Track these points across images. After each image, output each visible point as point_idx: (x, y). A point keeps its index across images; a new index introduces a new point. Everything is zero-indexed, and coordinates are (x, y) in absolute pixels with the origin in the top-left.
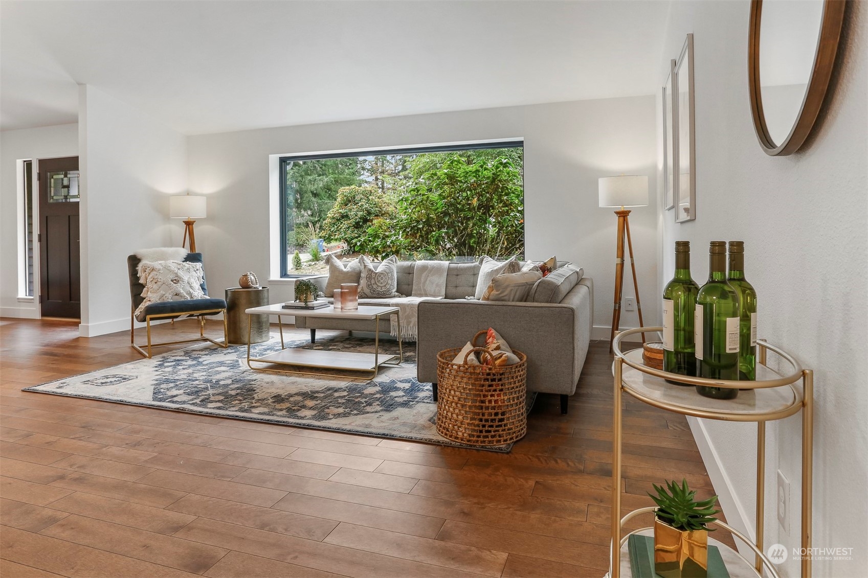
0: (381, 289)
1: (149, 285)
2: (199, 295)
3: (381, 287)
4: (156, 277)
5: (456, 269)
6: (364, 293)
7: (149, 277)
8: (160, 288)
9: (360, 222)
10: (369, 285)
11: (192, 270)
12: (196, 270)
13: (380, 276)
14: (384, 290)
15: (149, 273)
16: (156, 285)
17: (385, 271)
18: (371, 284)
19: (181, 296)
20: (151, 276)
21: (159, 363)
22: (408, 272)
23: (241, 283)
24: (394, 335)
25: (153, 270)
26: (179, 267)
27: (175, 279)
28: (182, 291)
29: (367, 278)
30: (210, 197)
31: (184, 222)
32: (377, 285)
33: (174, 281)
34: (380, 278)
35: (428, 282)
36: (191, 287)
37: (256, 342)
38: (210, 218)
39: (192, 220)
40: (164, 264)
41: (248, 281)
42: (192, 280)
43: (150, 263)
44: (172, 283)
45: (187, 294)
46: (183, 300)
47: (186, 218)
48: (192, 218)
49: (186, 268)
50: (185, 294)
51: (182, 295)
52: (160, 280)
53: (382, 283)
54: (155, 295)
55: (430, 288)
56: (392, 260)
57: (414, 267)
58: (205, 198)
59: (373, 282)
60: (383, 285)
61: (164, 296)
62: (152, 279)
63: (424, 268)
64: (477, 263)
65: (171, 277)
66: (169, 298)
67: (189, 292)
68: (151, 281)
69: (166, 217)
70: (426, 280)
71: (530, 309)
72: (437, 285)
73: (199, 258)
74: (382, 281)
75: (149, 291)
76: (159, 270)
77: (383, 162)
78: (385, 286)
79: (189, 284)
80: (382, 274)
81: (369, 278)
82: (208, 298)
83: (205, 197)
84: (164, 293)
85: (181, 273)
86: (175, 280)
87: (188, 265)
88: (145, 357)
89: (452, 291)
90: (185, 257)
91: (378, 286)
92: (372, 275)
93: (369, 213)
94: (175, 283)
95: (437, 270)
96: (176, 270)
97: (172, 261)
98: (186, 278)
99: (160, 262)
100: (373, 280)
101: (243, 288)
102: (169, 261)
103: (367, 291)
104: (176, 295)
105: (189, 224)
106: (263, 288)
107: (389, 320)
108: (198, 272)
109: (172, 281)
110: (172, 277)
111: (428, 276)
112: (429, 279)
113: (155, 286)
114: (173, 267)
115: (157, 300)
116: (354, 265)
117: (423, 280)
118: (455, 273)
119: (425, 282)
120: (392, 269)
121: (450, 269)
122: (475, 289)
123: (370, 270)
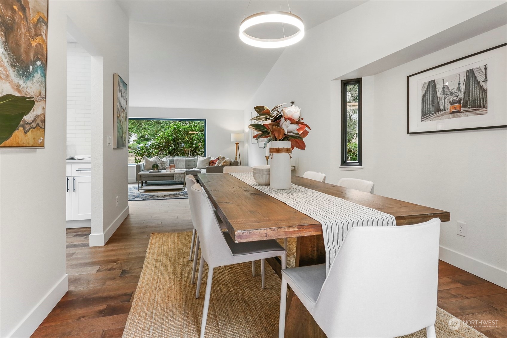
22: (172, 161)
35: (179, 164)
55: (180, 166)
56: (167, 157)
59: (163, 165)
63: (177, 160)
64: (196, 158)
72: (183, 165)
74: (166, 164)
80: (166, 162)
81: (162, 163)
89: (188, 167)
95: (182, 160)
103: (161, 168)
107: (173, 176)
111: (179, 162)
116: (154, 159)
117: (177, 164)
118: (188, 161)
119: (178, 165)
120: (167, 160)
121: (186, 160)
122: (195, 166)
123: (162, 161)
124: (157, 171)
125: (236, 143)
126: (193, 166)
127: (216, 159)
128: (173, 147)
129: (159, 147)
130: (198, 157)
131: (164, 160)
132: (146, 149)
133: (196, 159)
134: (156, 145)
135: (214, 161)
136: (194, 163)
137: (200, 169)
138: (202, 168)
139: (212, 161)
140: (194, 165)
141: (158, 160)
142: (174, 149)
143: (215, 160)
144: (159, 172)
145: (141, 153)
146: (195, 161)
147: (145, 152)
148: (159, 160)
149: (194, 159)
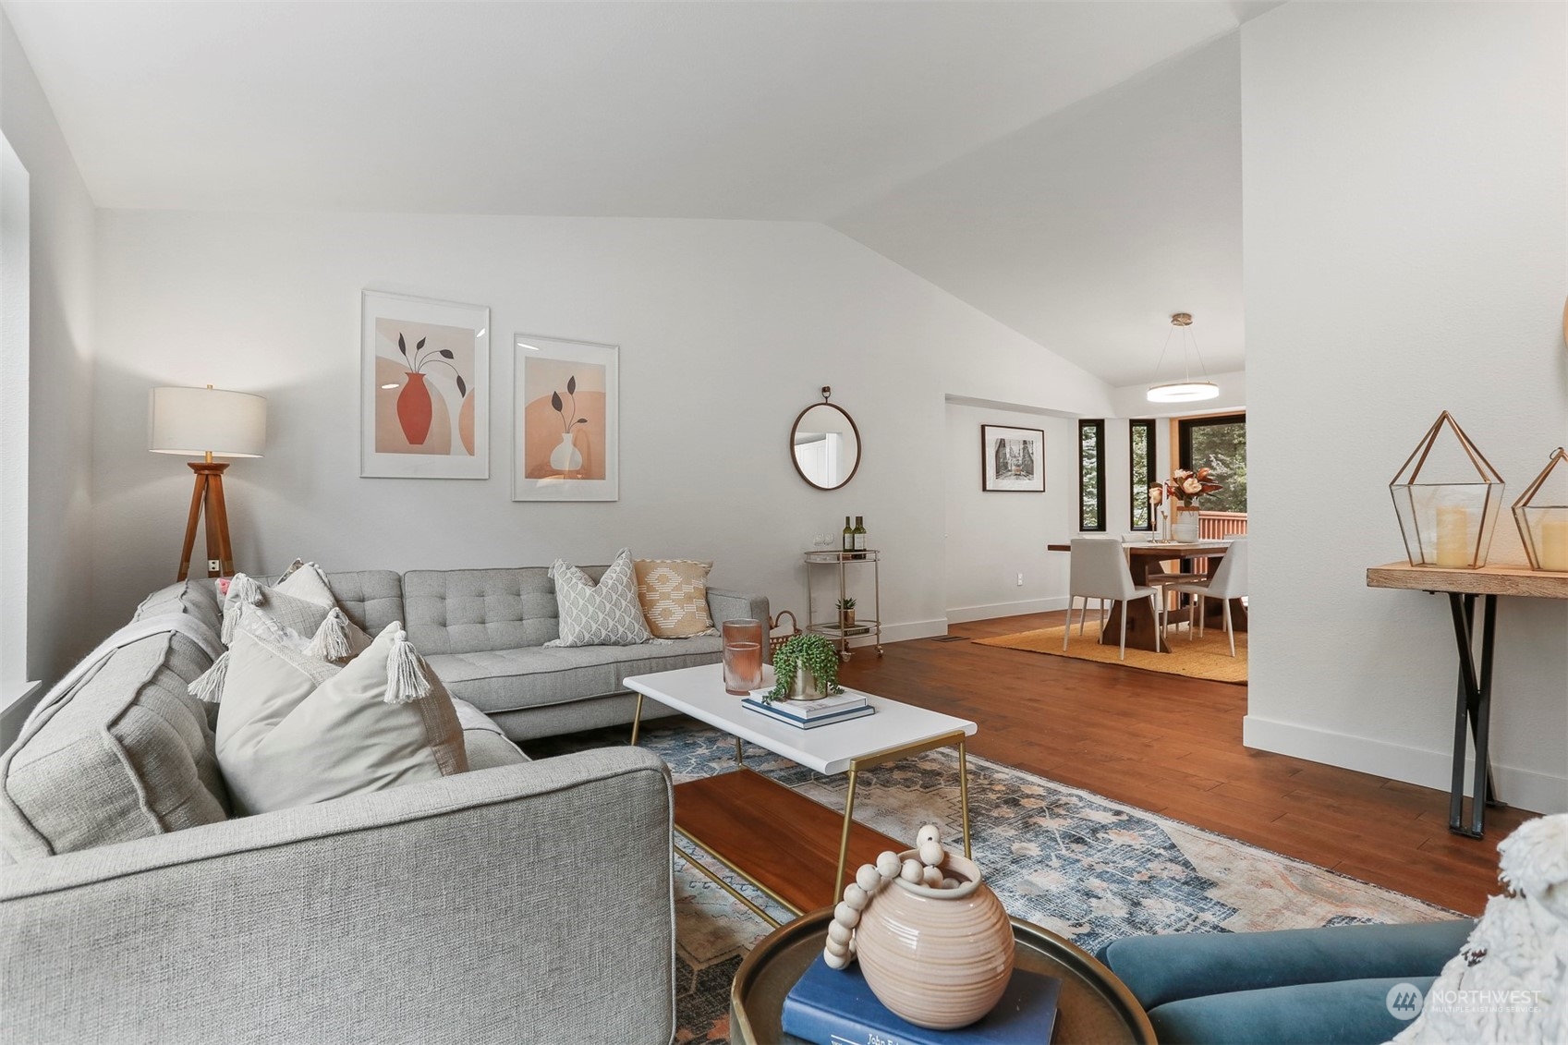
125: (199, 467)
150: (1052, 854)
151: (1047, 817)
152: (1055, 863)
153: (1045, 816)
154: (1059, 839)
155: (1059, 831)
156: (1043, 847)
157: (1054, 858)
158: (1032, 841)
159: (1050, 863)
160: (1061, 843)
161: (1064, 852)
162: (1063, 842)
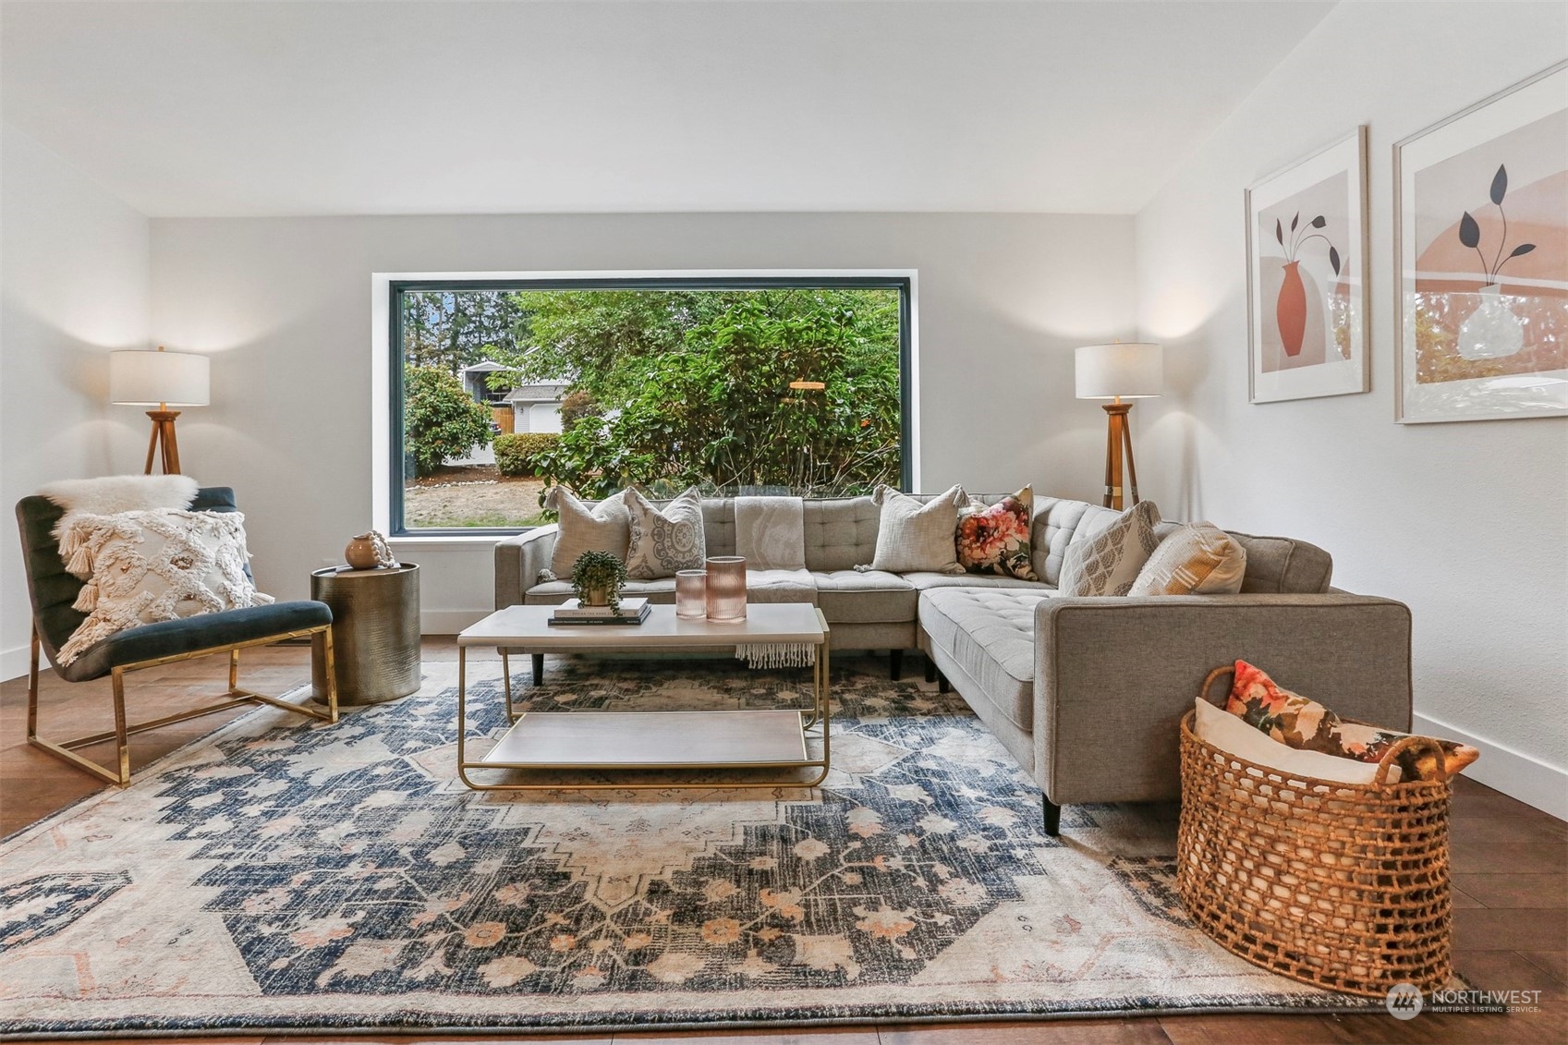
0: (684, 558)
1: (102, 577)
2: (246, 595)
3: (684, 553)
4: (126, 555)
5: (822, 511)
6: (647, 567)
7: (101, 556)
8: (142, 583)
9: (420, 426)
10: (659, 551)
11: (223, 531)
12: (233, 530)
13: (681, 531)
14: (688, 559)
15: (101, 546)
16: (124, 576)
17: (688, 520)
18: (664, 549)
19: (201, 601)
20: (106, 552)
21: (169, 800)
22: (722, 521)
23: (353, 557)
24: (746, 657)
25: (113, 534)
26: (188, 524)
27: (181, 556)
28: (203, 588)
29: (653, 535)
30: (216, 360)
31: (148, 413)
32: (676, 549)
33: (181, 563)
34: (680, 536)
35: (766, 538)
36: (225, 574)
37: (397, 693)
38: (217, 408)
39: (173, 411)
40: (145, 521)
41: (371, 551)
42: (227, 558)
43: (103, 517)
44: (175, 568)
45: (218, 593)
46: (205, 612)
47: (155, 406)
48: (171, 406)
49: (209, 527)
50: (212, 594)
51: (204, 598)
52: (137, 563)
53: (684, 546)
54: (123, 604)
55: (775, 552)
56: (693, 497)
57: (732, 510)
58: (206, 361)
59: (667, 543)
60: (687, 549)
61: (153, 605)
62: (112, 561)
63: (754, 511)
64: (871, 499)
65: (172, 552)
66: (170, 610)
67: (221, 589)
68: (108, 567)
69: (98, 400)
70: (763, 535)
71: (1321, 610)
72: (788, 544)
73: (228, 500)
74: (684, 541)
75: (102, 593)
76: (133, 535)
77: (418, 331)
78: (690, 551)
79: (220, 566)
80: (684, 525)
81: (660, 535)
82: (271, 600)
83: (207, 359)
84: (151, 596)
85: (196, 541)
86: (183, 559)
87: (209, 517)
88: (104, 783)
89: (819, 554)
90: (193, 498)
91: (678, 551)
92: (666, 528)
93: (436, 411)
94: (183, 568)
95: (785, 514)
96: (184, 534)
97: (165, 510)
98: (210, 553)
99: (131, 514)
100: (667, 539)
101: (356, 569)
102: (156, 512)
103: (655, 563)
104: (188, 598)
105: (163, 421)
106: (404, 566)
108: (237, 534)
109: (174, 562)
110: (174, 551)
111: (765, 527)
112: (768, 532)
113: (122, 580)
114: (174, 525)
115: (131, 616)
116: (613, 509)
117: (755, 534)
118: (819, 520)
119: (760, 539)
120: (695, 514)
121: (807, 512)
122: (865, 549)
123: (659, 518)
124: (606, 612)
125: (1109, 409)
126: (852, 552)
127: (998, 507)
128: (730, 437)
129: (659, 436)
130: (880, 495)
131: (673, 511)
132: (596, 449)
133: (867, 505)
134: (643, 425)
135: (992, 523)
136: (854, 530)
137: (898, 573)
138: (915, 564)
139: (978, 520)
140: (857, 545)
141: (638, 512)
142: (735, 448)
143: (994, 517)
144: (621, 620)
145: (574, 470)
146: (866, 523)
147: (589, 465)
148: (646, 511)
149: (855, 507)
150: (414, 861)
151: (448, 915)
152: (405, 852)
153: (452, 914)
154: (415, 884)
155: (420, 899)
156: (430, 865)
157: (410, 858)
158: (446, 868)
159: (411, 849)
160: (410, 881)
161: (401, 871)
162: (408, 883)
